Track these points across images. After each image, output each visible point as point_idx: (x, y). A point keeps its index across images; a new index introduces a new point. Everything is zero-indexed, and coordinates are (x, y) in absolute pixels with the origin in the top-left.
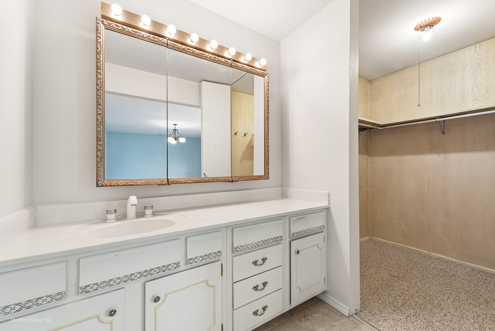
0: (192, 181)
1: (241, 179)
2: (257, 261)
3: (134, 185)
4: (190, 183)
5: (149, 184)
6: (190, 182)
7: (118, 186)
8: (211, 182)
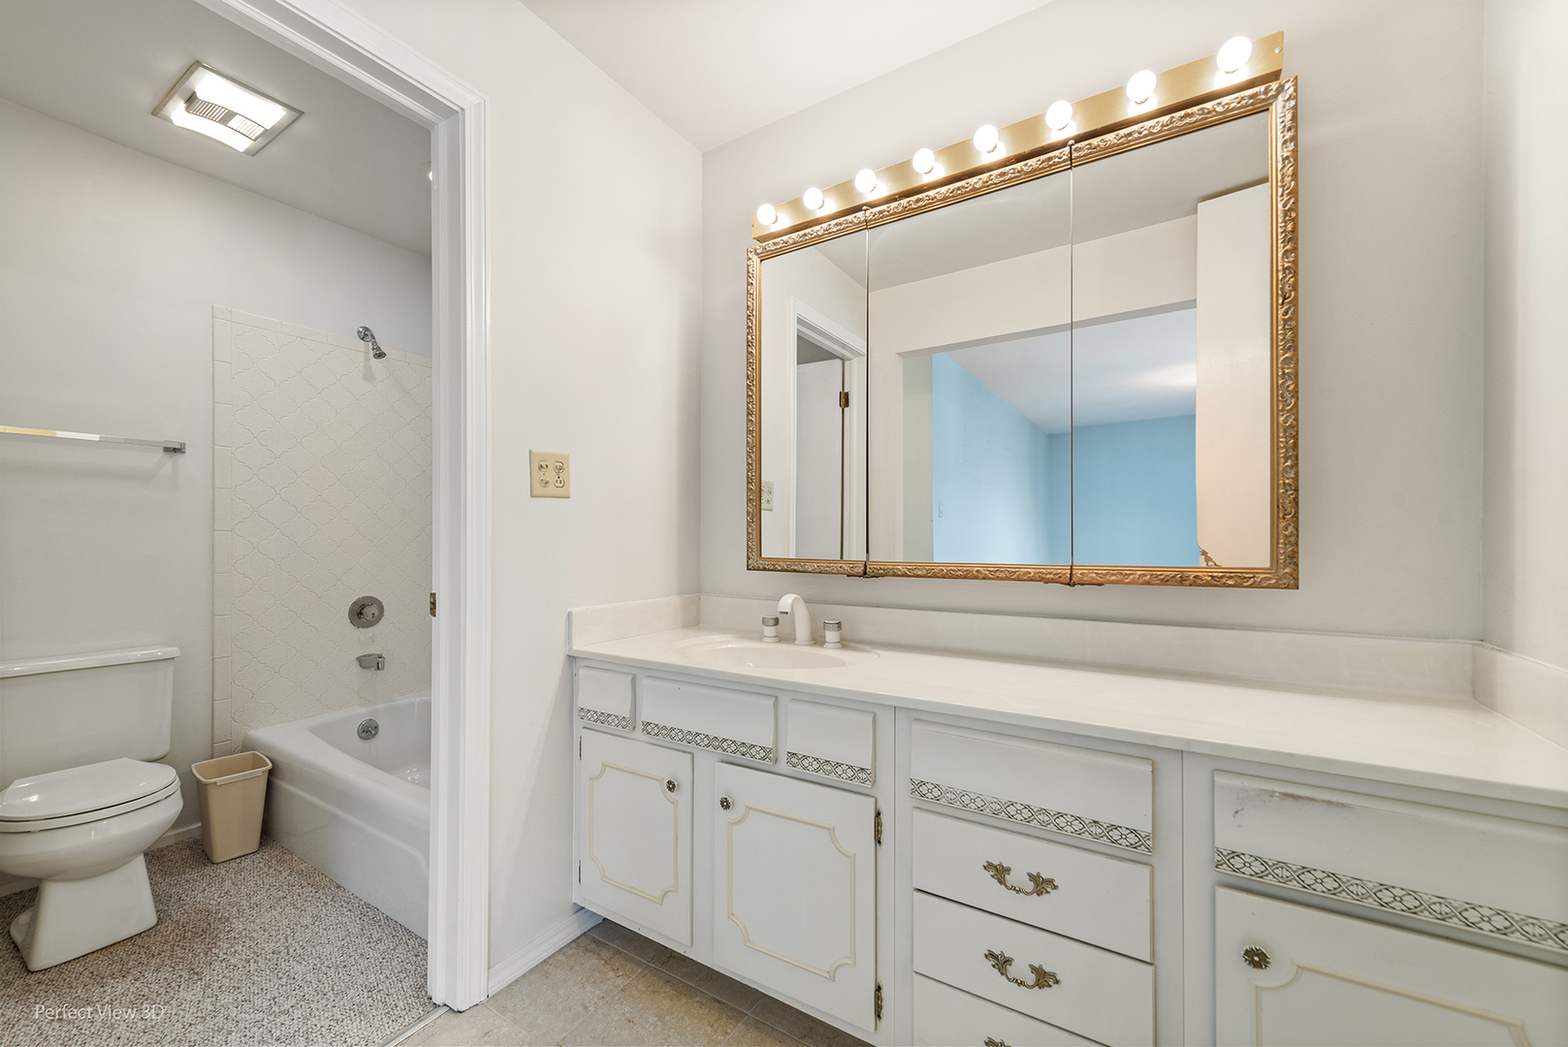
0: (925, 572)
1: (1113, 578)
2: (1008, 870)
3: (799, 571)
4: (920, 576)
5: (826, 573)
6: (920, 573)
7: (775, 570)
8: (984, 579)
